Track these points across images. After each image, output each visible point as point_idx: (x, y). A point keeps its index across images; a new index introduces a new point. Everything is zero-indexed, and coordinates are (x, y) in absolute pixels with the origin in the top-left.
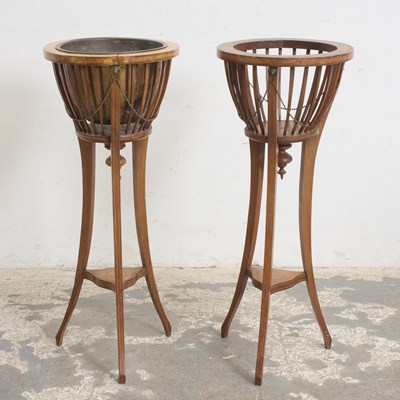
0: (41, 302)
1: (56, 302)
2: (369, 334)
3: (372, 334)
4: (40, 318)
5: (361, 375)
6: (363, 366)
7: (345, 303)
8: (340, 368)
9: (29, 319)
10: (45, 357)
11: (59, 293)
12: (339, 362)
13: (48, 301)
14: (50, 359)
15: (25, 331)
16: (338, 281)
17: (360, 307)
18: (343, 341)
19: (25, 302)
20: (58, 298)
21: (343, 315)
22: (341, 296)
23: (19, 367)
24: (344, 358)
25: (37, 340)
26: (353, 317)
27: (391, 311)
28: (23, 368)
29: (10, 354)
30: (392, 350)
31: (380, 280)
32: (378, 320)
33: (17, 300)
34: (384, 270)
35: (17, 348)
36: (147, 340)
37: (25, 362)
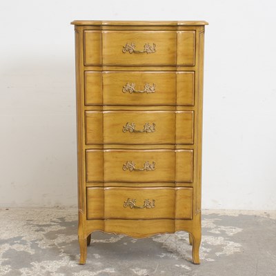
0: (45, 223)
1: (53, 223)
2: (225, 240)
3: (227, 240)
4: (43, 231)
5: (216, 258)
6: (218, 254)
7: (215, 226)
8: (205, 254)
9: (37, 231)
10: (44, 247)
11: (55, 219)
12: (205, 252)
13: (48, 223)
14: (47, 248)
15: (34, 236)
16: (213, 216)
17: (223, 228)
18: (210, 243)
19: (35, 223)
20: (54, 222)
21: (213, 231)
22: (214, 223)
23: (30, 252)
24: (208, 250)
25: (41, 240)
26: (218, 232)
27: (240, 230)
28: (32, 252)
29: (25, 246)
30: (236, 247)
31: (237, 215)
32: (232, 234)
33: (31, 222)
34: (240, 211)
35: (29, 244)
36: (101, 241)
37: (34, 250)
